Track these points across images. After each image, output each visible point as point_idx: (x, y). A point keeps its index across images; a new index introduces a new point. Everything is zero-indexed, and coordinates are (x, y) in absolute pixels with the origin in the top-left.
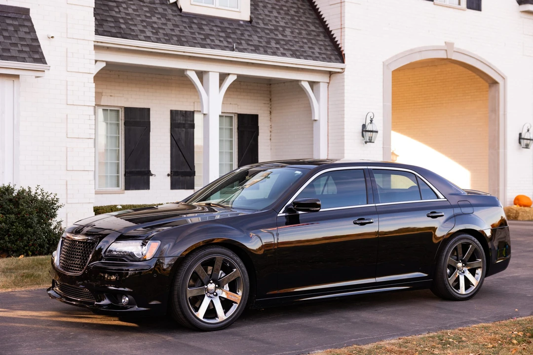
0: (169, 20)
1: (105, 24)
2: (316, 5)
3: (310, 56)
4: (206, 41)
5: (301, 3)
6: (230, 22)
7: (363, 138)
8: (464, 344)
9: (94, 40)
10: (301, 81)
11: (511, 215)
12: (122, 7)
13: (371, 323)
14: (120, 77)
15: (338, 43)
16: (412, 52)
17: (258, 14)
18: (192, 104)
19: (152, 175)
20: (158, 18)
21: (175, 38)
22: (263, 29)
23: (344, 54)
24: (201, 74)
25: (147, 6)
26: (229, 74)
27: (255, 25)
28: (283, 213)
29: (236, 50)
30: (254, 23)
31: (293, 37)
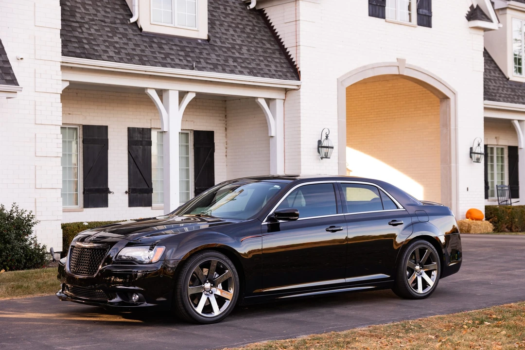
0: (130, 39)
1: (69, 44)
2: (271, 23)
3: (267, 74)
4: (167, 60)
5: (256, 20)
6: (188, 41)
7: (319, 154)
8: (424, 330)
9: (61, 61)
10: (257, 98)
11: (464, 228)
12: (84, 27)
13: (343, 316)
14: (78, 94)
15: (293, 60)
16: (365, 69)
17: (215, 32)
18: (149, 121)
19: (110, 192)
20: (119, 38)
21: (137, 58)
22: (220, 48)
23: (300, 72)
24: (161, 93)
25: (108, 26)
26: (188, 92)
27: (213, 43)
28: (266, 222)
29: (195, 68)
30: (211, 42)
31: (250, 54)
